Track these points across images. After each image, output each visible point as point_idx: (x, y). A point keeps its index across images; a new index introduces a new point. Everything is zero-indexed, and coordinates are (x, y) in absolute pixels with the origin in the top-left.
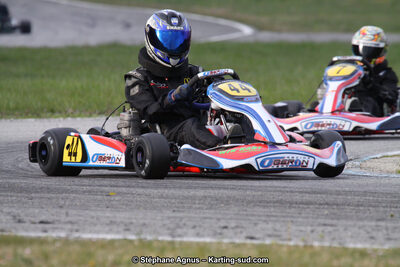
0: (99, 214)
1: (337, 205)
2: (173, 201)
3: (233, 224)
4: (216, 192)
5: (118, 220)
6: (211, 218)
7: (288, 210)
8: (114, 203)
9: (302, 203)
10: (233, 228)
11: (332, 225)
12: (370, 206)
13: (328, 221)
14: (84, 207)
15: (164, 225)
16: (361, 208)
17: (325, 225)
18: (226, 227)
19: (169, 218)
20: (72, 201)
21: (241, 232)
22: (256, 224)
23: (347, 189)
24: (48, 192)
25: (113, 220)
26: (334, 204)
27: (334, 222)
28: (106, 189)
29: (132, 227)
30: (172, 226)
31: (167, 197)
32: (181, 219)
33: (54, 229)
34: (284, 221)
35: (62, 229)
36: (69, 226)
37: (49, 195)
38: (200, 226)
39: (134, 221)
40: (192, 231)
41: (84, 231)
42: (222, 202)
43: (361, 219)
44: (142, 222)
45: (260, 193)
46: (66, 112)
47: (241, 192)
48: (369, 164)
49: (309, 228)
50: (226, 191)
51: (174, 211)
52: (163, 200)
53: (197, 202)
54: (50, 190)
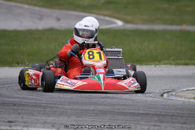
0: (39, 118)
1: (162, 115)
2: (78, 111)
4: (100, 107)
6: (96, 121)
7: (136, 118)
9: (144, 114)
12: (179, 116)
13: (157, 124)
14: (33, 115)
16: (174, 117)
17: (155, 126)
19: (75, 120)
20: (26, 110)
23: (167, 107)
24: (14, 106)
25: (46, 121)
26: (160, 115)
27: (160, 124)
28: (43, 105)
29: (55, 125)
31: (75, 110)
32: (81, 121)
37: (14, 107)
39: (57, 122)
43: (174, 123)
44: (61, 122)
46: (25, 64)
48: (179, 94)
49: (147, 127)
50: (105, 107)
51: (77, 117)
52: (72, 111)
53: (90, 112)
54: (15, 105)
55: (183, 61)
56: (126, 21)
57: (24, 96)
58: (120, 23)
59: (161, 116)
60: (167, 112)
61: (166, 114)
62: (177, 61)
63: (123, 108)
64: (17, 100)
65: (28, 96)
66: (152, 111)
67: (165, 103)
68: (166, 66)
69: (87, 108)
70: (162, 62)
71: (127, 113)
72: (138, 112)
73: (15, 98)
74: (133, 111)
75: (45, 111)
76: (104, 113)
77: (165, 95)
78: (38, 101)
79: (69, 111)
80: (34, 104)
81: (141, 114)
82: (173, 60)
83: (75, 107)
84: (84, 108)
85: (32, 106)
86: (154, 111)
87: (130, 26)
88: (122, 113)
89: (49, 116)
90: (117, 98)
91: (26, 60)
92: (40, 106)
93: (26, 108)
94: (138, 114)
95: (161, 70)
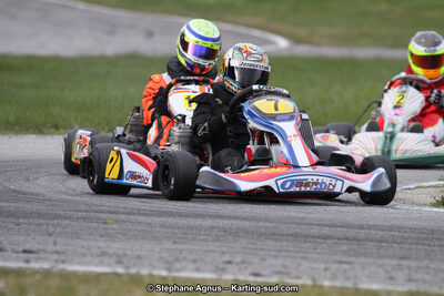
0: (92, 244)
1: (358, 240)
3: (238, 259)
4: (226, 222)
5: (111, 251)
6: (215, 252)
7: (303, 245)
8: (110, 231)
9: (319, 237)
10: (237, 264)
11: (348, 263)
13: (344, 259)
14: (78, 238)
15: (162, 258)
16: (384, 244)
17: (341, 262)
18: (230, 262)
19: (168, 250)
20: (64, 228)
21: (246, 268)
22: (263, 260)
23: (371, 223)
24: (39, 218)
25: (106, 250)
27: (352, 259)
28: (104, 215)
29: (125, 260)
30: (170, 259)
31: (170, 227)
32: (181, 251)
33: (38, 259)
34: (296, 257)
35: (47, 259)
36: (55, 257)
37: (40, 221)
38: (202, 261)
39: (129, 253)
40: (192, 266)
41: (71, 262)
42: (230, 234)
43: (382, 257)
44: (138, 253)
45: (274, 225)
47: (253, 224)
49: (323, 266)
50: (237, 222)
51: (175, 242)
52: (164, 230)
53: (203, 233)
54: (39, 215)
59: (355, 242)
69: (197, 224)
71: (283, 235)
72: (306, 233)
74: (296, 231)
75: (105, 229)
80: (84, 214)
81: (312, 237)
85: (78, 218)
86: (341, 232)
88: (273, 234)
89: (112, 241)
91: (73, 120)
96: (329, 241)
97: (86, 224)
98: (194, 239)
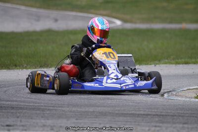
0: (38, 121)
1: (163, 115)
2: (77, 114)
4: (99, 108)
6: (96, 123)
7: (137, 119)
12: (182, 116)
14: (32, 119)
16: (175, 117)
19: (74, 123)
23: (168, 107)
26: (160, 115)
27: (161, 125)
32: (81, 123)
37: (12, 111)
46: (23, 66)
48: (180, 94)
49: (147, 128)
50: (105, 108)
51: (77, 119)
52: (71, 113)
53: (89, 114)
54: (13, 108)
55: (183, 60)
56: (125, 21)
57: (23, 99)
58: (118, 22)
59: (161, 117)
60: (168, 113)
61: (167, 114)
62: (177, 61)
63: (122, 109)
64: (15, 103)
65: (26, 99)
66: (152, 111)
67: (165, 103)
68: (166, 65)
69: (86, 110)
70: (162, 62)
71: (128, 114)
72: (138, 113)
73: (13, 101)
74: (133, 112)
75: (44, 114)
76: (103, 114)
77: (166, 95)
78: (36, 103)
79: (69, 113)
80: (33, 107)
81: (141, 114)
82: (173, 59)
83: (74, 109)
84: (84, 110)
85: (30, 109)
86: (154, 112)
87: (128, 26)
88: (122, 114)
89: (48, 119)
90: (117, 99)
91: (24, 62)
92: (39, 109)
93: (24, 111)
94: (139, 115)
95: (161, 70)
96: (149, 116)
97: (34, 112)
98: (86, 117)
